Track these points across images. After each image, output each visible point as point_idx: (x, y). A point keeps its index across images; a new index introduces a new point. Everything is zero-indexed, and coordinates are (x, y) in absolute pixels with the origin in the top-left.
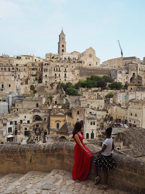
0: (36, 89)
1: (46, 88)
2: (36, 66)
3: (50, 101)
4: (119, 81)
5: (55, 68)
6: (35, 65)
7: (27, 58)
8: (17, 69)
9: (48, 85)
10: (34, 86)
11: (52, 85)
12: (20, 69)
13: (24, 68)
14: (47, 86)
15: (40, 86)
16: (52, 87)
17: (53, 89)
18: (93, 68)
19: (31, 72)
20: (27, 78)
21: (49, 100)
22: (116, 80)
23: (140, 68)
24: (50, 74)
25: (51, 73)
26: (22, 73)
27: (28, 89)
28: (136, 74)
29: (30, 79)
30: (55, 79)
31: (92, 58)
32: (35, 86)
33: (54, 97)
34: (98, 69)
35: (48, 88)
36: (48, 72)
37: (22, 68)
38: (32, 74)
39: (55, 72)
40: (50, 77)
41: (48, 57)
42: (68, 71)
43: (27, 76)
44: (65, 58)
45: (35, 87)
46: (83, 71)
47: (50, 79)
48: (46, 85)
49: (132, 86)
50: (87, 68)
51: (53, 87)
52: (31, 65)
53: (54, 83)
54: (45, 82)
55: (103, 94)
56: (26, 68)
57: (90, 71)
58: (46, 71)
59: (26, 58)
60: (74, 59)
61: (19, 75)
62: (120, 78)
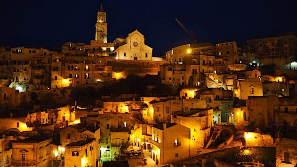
0: (39, 98)
1: (55, 96)
2: (43, 63)
3: (54, 117)
4: (168, 82)
5: (69, 66)
6: (43, 61)
7: (32, 52)
8: (14, 68)
9: (58, 91)
10: (37, 93)
11: (63, 91)
12: (19, 68)
13: (24, 66)
14: (55, 93)
15: (46, 93)
16: (63, 95)
17: (64, 98)
18: (134, 63)
19: (35, 72)
20: (28, 81)
21: (53, 115)
22: (163, 82)
23: (204, 61)
25: (63, 73)
26: (21, 74)
27: (27, 98)
28: (198, 71)
29: (34, 83)
30: (70, 82)
31: (139, 47)
32: (39, 93)
33: (60, 110)
34: (142, 64)
35: (57, 96)
36: (59, 71)
37: (21, 66)
38: (36, 75)
39: (70, 71)
41: (66, 49)
42: (91, 69)
43: (29, 79)
44: (94, 49)
45: (38, 95)
47: (62, 82)
48: (55, 91)
51: (65, 94)
52: (36, 62)
53: (66, 89)
54: (55, 87)
56: (27, 66)
57: (128, 68)
58: (56, 70)
59: (30, 52)
60: (108, 49)
61: (17, 77)
62: (170, 78)
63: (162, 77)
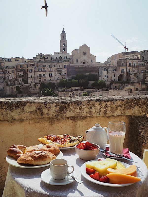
0: (21, 90)
1: (31, 88)
2: (24, 67)
4: (104, 79)
8: (6, 71)
9: (32, 85)
10: (20, 86)
11: (35, 85)
12: (9, 71)
13: (12, 70)
15: (25, 86)
16: (35, 87)
17: (36, 89)
18: (82, 66)
19: (19, 74)
20: (15, 79)
22: (100, 78)
23: (130, 64)
24: (35, 74)
26: (10, 75)
27: (14, 89)
28: (125, 71)
29: (18, 80)
30: (40, 80)
31: (86, 55)
32: (21, 86)
34: (87, 67)
35: (32, 88)
36: (33, 72)
37: (10, 70)
38: (20, 75)
39: (40, 72)
40: (34, 78)
41: (38, 58)
42: (53, 71)
43: (15, 78)
44: (56, 57)
46: (70, 70)
47: (35, 79)
48: (30, 85)
49: (117, 84)
50: (75, 66)
51: (37, 87)
52: (19, 67)
53: (37, 84)
54: (30, 83)
55: (79, 93)
56: (14, 69)
57: (78, 70)
58: (31, 72)
59: (16, 60)
60: (66, 57)
61: (8, 77)
62: (105, 76)
63: (100, 75)
